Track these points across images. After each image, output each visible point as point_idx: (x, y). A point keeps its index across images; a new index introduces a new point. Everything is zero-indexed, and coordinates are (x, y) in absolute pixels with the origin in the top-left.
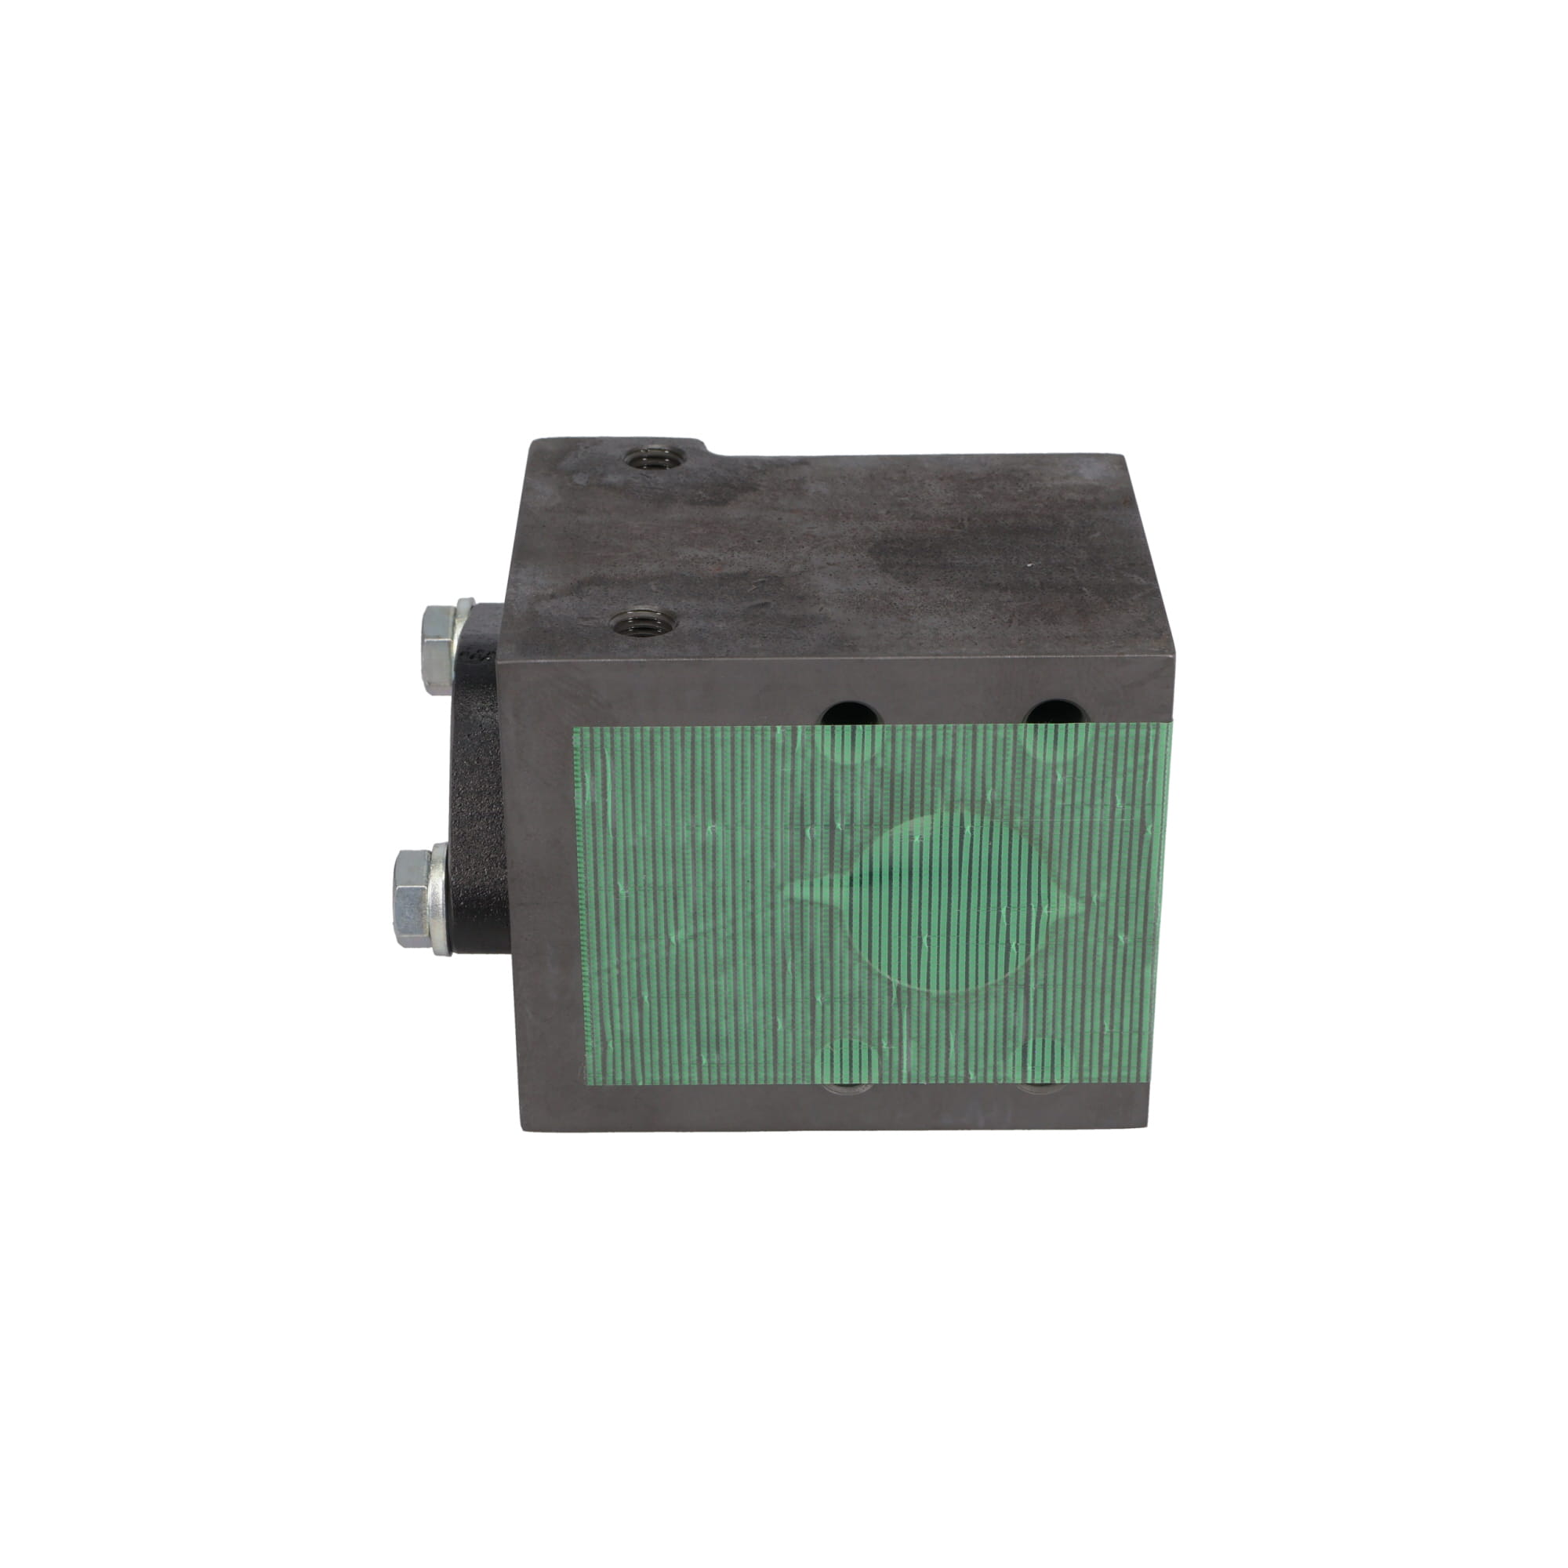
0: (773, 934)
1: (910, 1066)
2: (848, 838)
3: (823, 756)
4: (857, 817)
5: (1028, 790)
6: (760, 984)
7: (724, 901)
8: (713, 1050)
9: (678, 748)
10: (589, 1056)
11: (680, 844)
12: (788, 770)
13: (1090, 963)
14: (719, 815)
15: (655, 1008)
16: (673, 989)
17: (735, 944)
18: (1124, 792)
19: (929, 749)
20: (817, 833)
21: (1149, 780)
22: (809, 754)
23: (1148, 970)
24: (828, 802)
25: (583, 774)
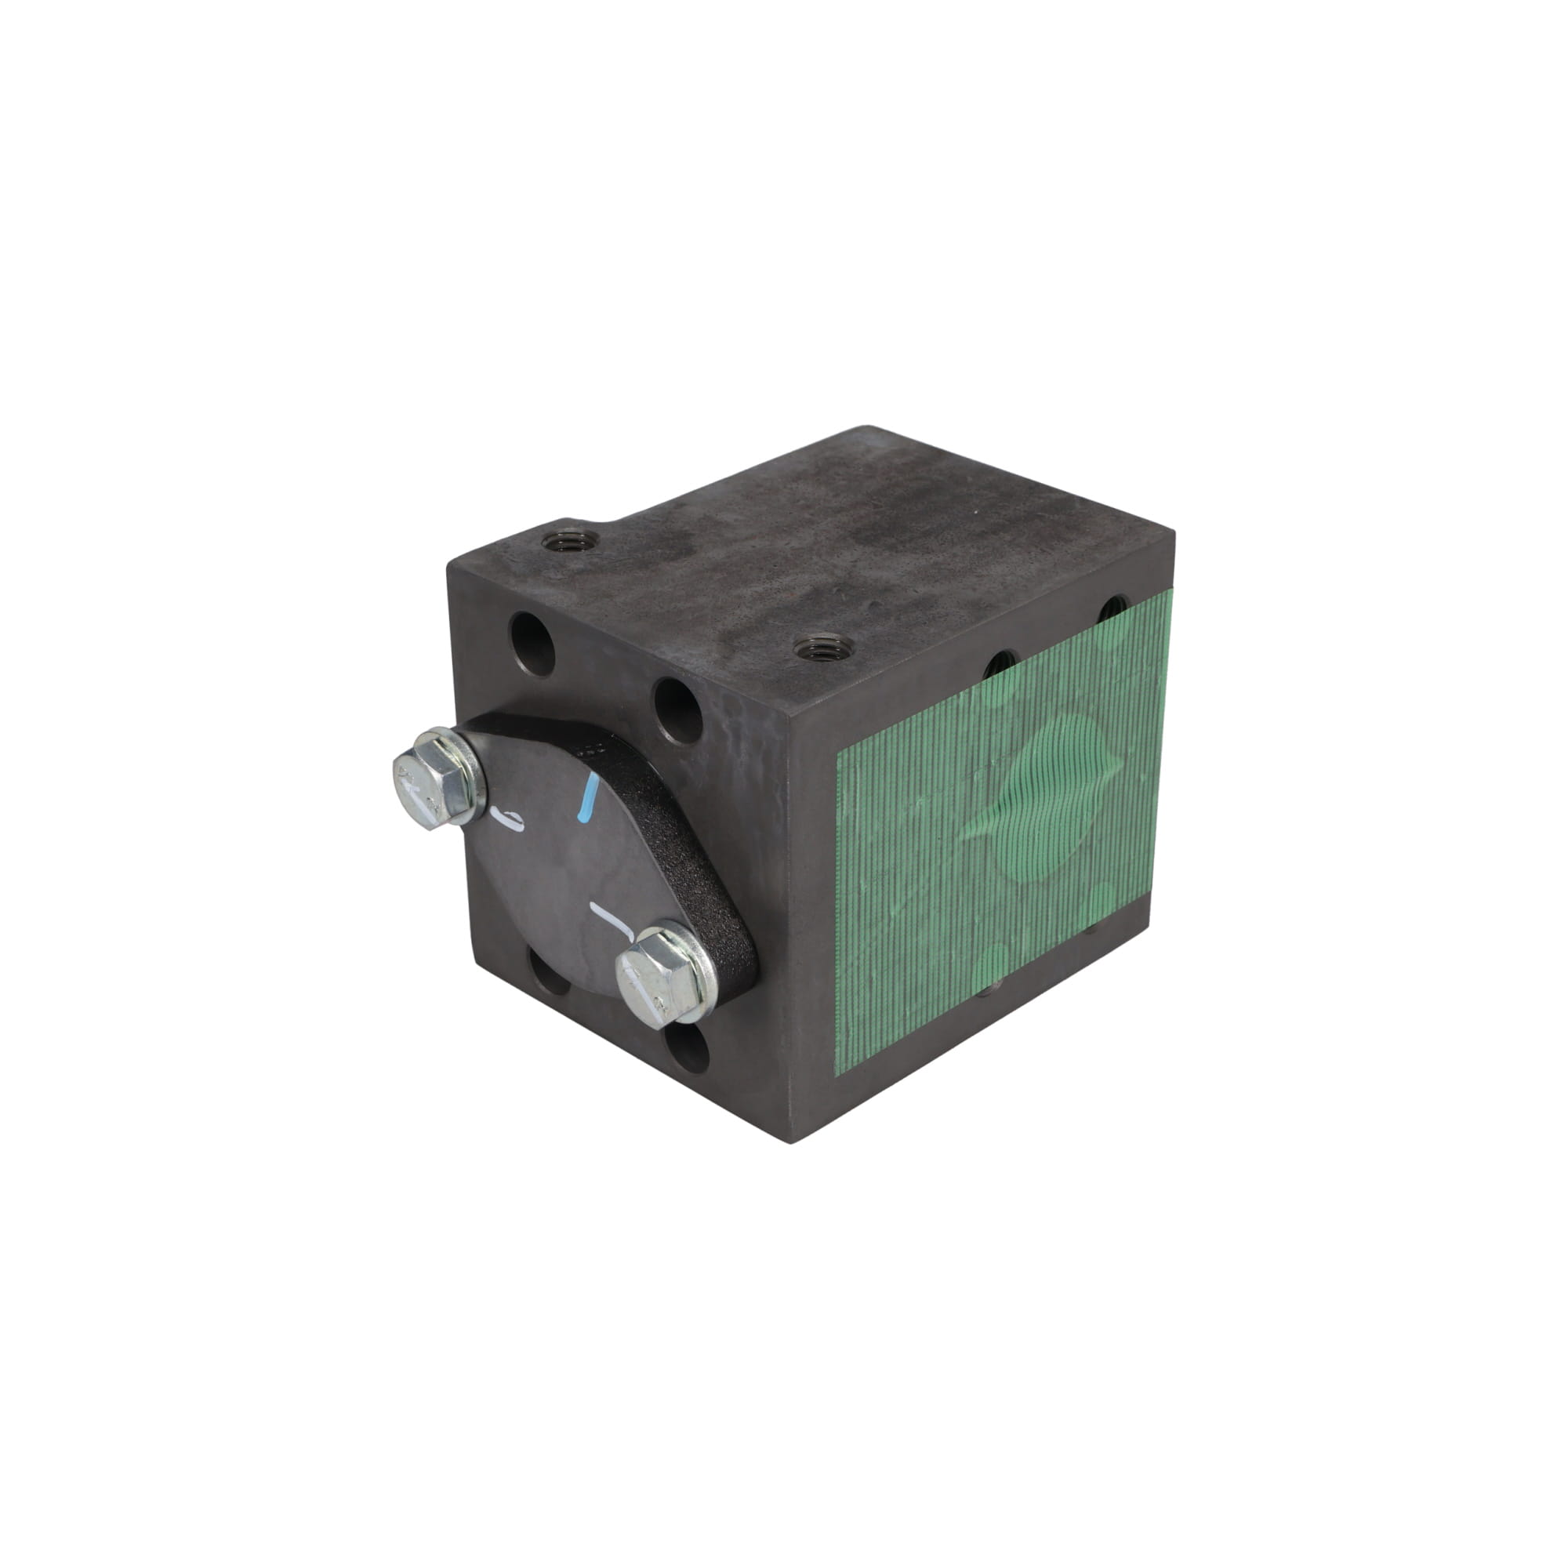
0: (952, 878)
1: (1028, 948)
2: (998, 770)
3: (986, 707)
4: (1004, 750)
5: (1097, 680)
6: (943, 926)
7: (924, 863)
8: (913, 1000)
9: (901, 740)
10: (837, 1050)
11: (900, 822)
12: (965, 729)
13: (1125, 807)
14: (924, 791)
15: (879, 983)
16: (891, 958)
17: (929, 899)
18: (1147, 658)
19: (1045, 671)
20: (980, 776)
21: (1161, 639)
22: (978, 709)
23: (1154, 798)
24: (987, 747)
25: (842, 792)
